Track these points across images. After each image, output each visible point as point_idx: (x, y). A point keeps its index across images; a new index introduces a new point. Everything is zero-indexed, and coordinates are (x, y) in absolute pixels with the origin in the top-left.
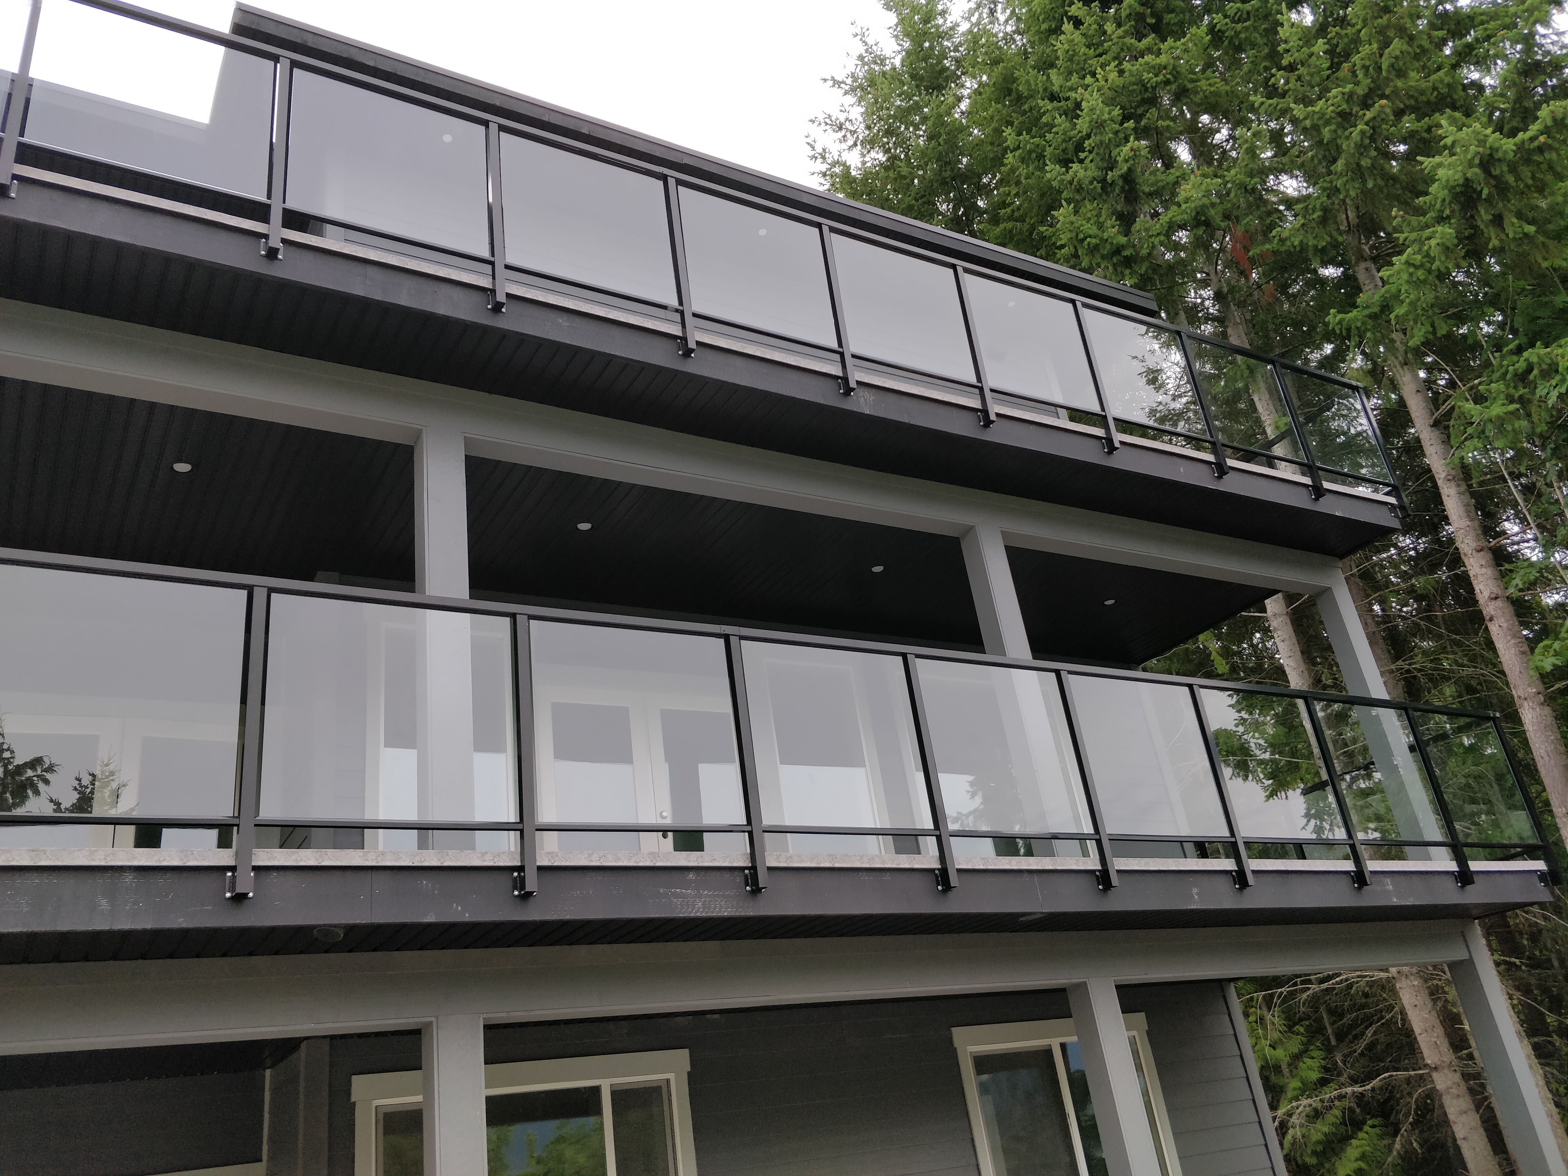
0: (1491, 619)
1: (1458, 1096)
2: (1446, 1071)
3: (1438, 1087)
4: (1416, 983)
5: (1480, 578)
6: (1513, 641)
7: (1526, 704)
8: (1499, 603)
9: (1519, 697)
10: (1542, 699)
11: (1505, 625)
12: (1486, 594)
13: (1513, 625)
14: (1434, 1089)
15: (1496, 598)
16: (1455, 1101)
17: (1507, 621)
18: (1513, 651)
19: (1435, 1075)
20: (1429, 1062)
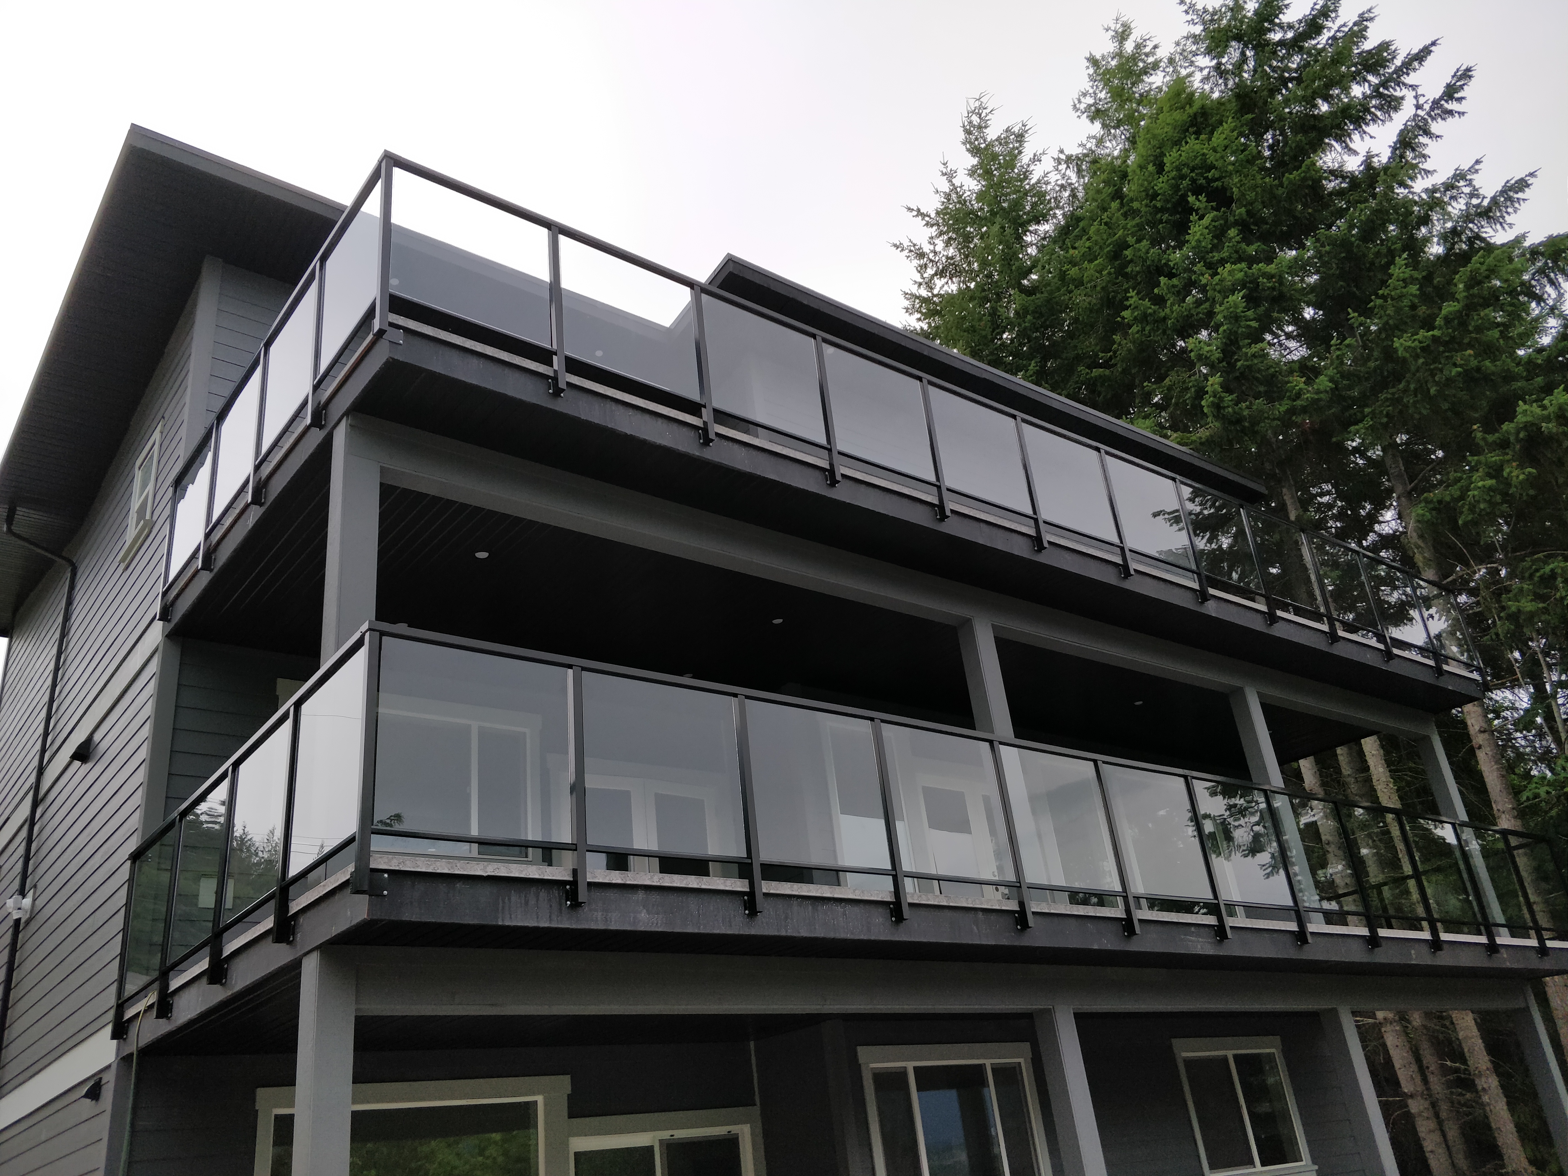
0: (1480, 747)
1: (1428, 1118)
2: (1419, 1098)
3: (1413, 1111)
4: (1398, 1028)
5: (1473, 715)
6: (1495, 767)
7: (1503, 816)
8: (1486, 736)
9: (1498, 810)
10: (1516, 813)
11: (1490, 753)
12: (1477, 728)
13: (1496, 754)
14: (1409, 1112)
15: (1484, 732)
16: (1425, 1122)
17: (1491, 750)
18: (1495, 774)
19: (1410, 1101)
20: (1406, 1091)
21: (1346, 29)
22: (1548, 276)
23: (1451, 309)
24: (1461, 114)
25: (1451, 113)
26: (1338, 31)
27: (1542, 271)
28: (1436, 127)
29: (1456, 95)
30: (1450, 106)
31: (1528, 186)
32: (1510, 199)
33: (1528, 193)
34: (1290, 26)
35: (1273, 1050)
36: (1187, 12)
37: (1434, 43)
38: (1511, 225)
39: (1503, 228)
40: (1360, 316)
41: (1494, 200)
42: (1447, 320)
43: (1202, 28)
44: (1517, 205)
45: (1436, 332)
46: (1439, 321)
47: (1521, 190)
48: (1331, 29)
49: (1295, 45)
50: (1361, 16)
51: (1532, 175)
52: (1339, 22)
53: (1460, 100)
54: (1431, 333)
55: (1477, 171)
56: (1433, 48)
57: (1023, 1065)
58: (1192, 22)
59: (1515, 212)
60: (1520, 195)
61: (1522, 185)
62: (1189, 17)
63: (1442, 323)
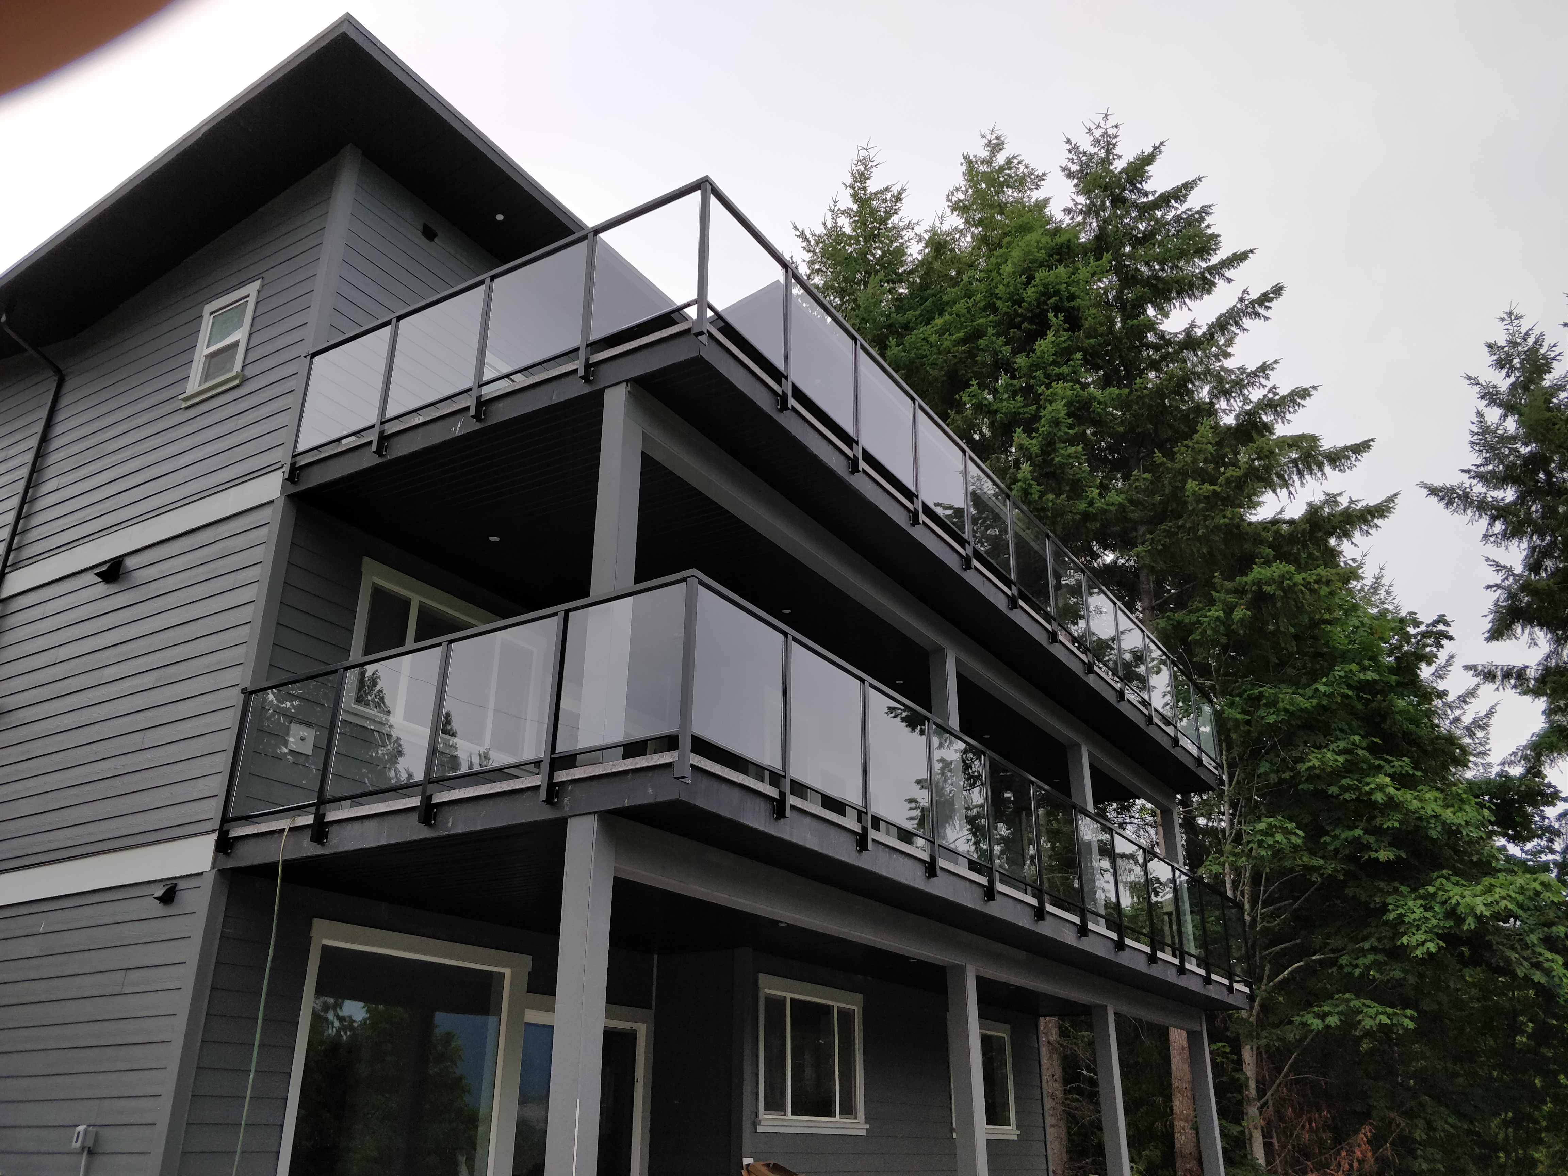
21: (1190, 213)
22: (1297, 466)
23: (1234, 473)
24: (1267, 318)
25: (1257, 315)
26: (1185, 212)
27: (1295, 462)
28: (1247, 322)
29: (1267, 304)
30: (1261, 311)
31: (1309, 396)
32: (1294, 401)
33: (1306, 402)
34: (1146, 194)
35: (1004, 1035)
36: (1070, 151)
37: (1251, 251)
38: (1289, 421)
39: (1283, 422)
40: (1163, 456)
41: (1283, 398)
42: (1228, 481)
43: (1078, 168)
44: (1297, 407)
45: (1217, 488)
46: (1221, 480)
47: (1304, 398)
48: (1179, 209)
49: (1146, 210)
50: (1202, 207)
51: (1314, 388)
52: (1185, 206)
53: (1268, 308)
54: (1212, 487)
55: (1273, 369)
56: (1250, 255)
57: (856, 1011)
58: (1071, 160)
59: (1294, 413)
60: (1302, 402)
61: (1305, 393)
62: (1070, 156)
63: (1224, 482)
